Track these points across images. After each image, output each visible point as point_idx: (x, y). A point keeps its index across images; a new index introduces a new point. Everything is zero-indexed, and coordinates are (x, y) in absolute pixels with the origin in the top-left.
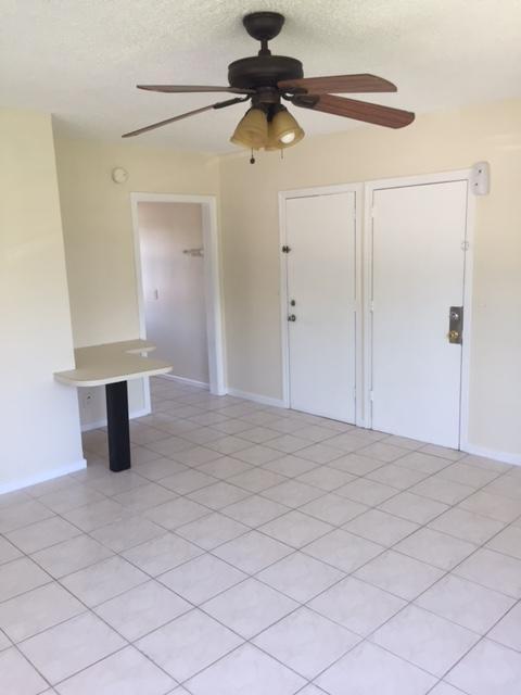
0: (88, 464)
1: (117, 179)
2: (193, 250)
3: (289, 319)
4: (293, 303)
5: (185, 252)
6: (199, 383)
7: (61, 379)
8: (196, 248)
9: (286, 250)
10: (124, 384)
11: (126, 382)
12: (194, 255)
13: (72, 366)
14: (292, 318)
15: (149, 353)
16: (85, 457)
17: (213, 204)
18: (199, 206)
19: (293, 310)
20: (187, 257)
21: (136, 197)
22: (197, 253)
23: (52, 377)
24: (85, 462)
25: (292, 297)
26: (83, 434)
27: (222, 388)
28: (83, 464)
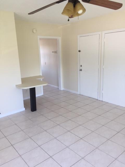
0: (25, 109)
1: (34, 32)
2: (55, 52)
3: (80, 70)
4: (81, 66)
5: (53, 52)
6: (56, 87)
7: (18, 86)
8: (55, 51)
9: (79, 51)
10: (34, 88)
11: (35, 88)
12: (55, 53)
13: (21, 83)
14: (81, 70)
15: (43, 79)
16: (24, 107)
17: (60, 39)
18: (56, 39)
19: (81, 68)
20: (53, 53)
21: (39, 37)
22: (56, 52)
23: (15, 86)
24: (25, 108)
25: (81, 64)
27: (62, 88)
28: (24, 109)
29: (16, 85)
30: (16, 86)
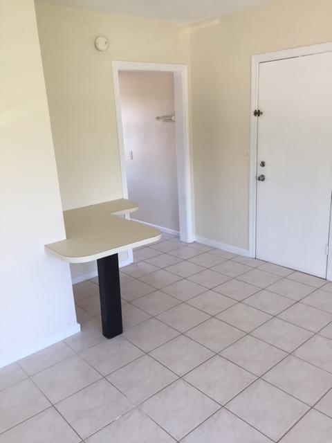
0: (82, 328)
2: (164, 117)
3: (259, 179)
4: (263, 164)
5: (158, 118)
7: (52, 250)
8: (166, 114)
9: (258, 113)
10: (116, 256)
11: (117, 254)
12: (166, 121)
13: (62, 236)
14: (262, 178)
16: (78, 322)
17: (184, 74)
19: (262, 171)
20: (160, 123)
21: (117, 66)
22: (168, 119)
23: (43, 248)
24: (79, 325)
25: (261, 159)
26: (75, 286)
27: (190, 235)
28: (76, 328)
29: (45, 246)
30: (46, 251)
